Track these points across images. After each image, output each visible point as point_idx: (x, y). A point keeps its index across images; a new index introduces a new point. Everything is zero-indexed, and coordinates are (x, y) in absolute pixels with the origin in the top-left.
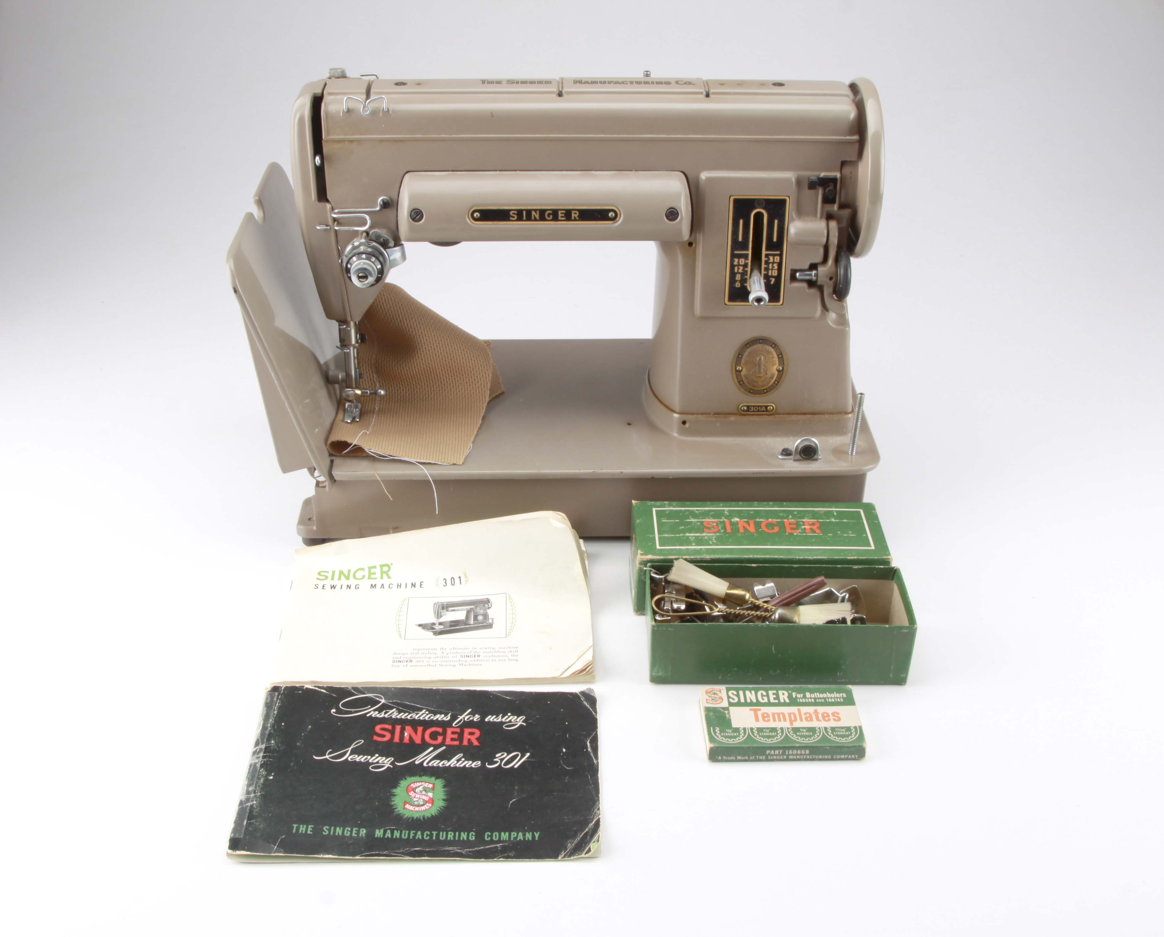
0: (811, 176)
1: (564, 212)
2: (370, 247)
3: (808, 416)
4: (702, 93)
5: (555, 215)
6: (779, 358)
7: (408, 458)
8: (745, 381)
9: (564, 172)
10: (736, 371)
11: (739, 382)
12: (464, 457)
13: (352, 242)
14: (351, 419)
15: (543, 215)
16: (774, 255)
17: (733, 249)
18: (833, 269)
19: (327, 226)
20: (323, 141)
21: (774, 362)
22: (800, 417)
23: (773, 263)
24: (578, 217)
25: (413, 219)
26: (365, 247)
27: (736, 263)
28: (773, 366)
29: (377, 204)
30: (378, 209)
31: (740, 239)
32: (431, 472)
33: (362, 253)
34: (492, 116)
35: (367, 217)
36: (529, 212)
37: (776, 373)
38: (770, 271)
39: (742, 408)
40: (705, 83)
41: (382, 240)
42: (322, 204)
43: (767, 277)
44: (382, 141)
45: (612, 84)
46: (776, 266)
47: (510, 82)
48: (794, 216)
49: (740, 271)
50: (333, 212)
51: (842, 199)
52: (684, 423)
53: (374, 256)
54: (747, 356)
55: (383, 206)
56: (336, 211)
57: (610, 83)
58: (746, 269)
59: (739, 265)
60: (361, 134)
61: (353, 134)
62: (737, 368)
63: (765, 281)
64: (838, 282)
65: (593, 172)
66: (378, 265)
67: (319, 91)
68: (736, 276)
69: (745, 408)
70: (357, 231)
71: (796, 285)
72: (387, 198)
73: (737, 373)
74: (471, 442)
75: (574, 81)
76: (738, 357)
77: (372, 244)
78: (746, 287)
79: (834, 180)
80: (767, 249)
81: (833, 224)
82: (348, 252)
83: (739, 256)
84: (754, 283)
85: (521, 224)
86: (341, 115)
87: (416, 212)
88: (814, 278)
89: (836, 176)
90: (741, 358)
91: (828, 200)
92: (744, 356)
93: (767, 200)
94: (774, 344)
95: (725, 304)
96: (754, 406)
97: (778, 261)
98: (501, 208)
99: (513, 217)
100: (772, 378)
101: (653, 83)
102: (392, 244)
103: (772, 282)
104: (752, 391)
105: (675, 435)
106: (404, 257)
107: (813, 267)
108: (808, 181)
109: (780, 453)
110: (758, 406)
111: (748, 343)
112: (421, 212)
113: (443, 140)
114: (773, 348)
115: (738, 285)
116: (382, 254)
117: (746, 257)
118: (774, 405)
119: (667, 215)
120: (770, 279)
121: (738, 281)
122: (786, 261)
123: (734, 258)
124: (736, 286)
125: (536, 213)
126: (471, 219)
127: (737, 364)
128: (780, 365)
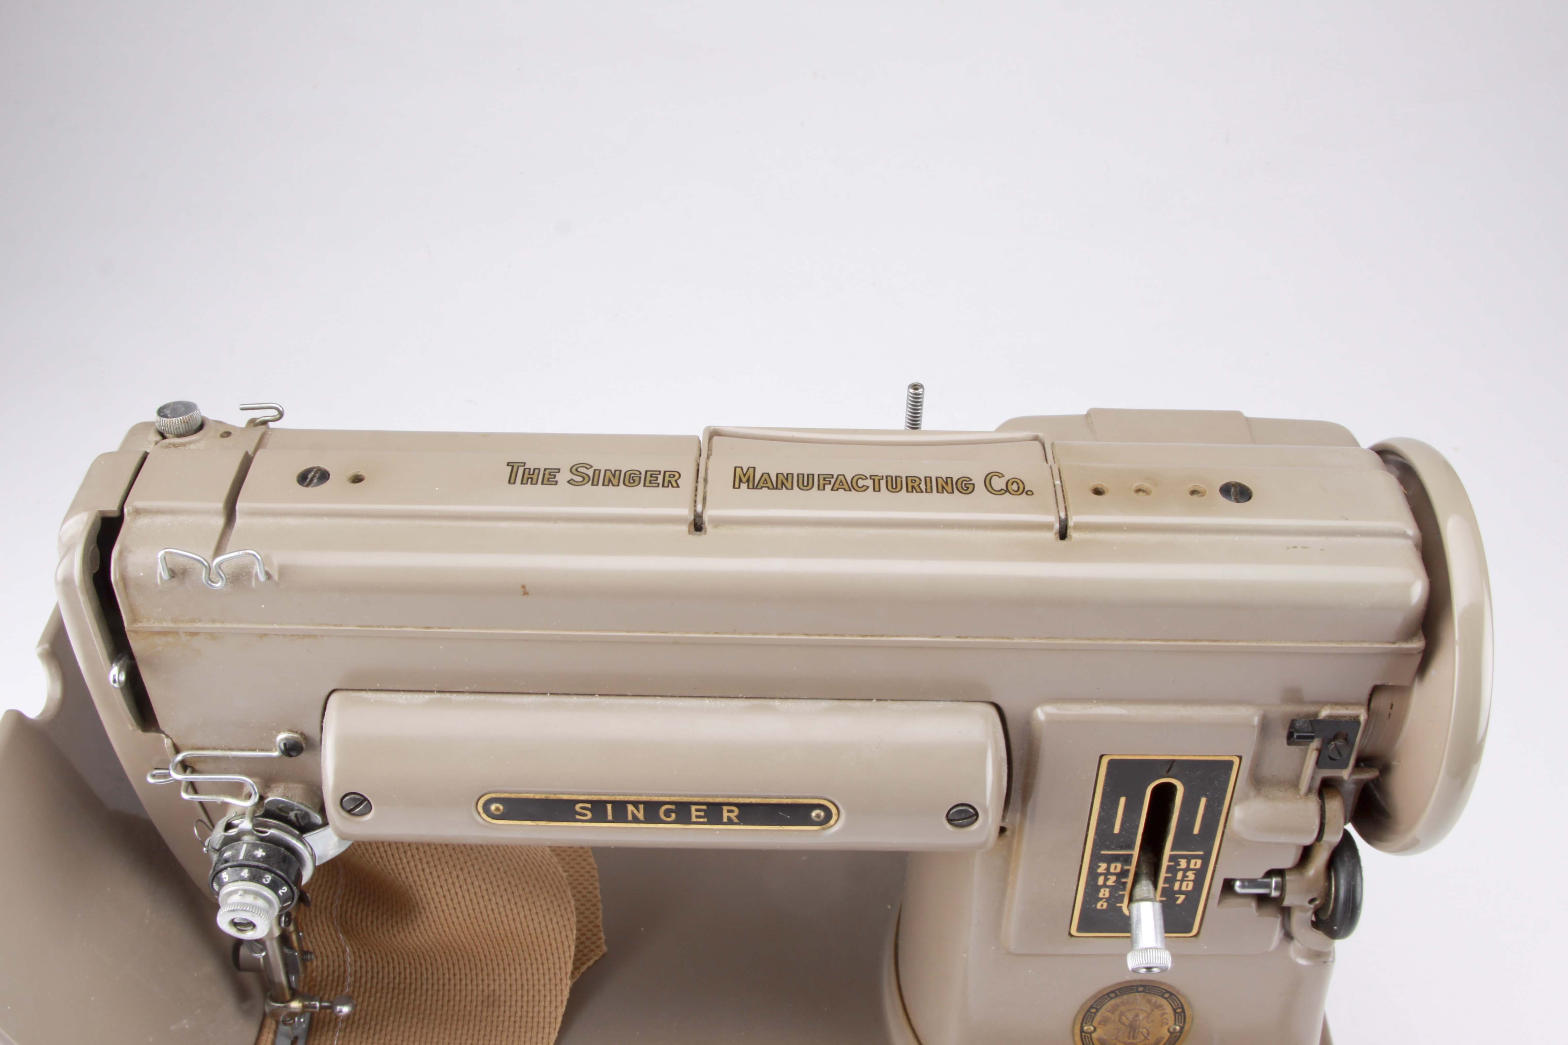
0: (1299, 715)
4: (1050, 527)
5: (681, 812)
6: (1176, 1013)
10: (1082, 1031)
15: (653, 812)
16: (1189, 857)
17: (1096, 847)
18: (1322, 879)
20: (127, 630)
21: (1165, 1022)
23: (1188, 869)
24: (738, 817)
25: (350, 812)
27: (1101, 870)
28: (1162, 1027)
30: (277, 754)
31: (1116, 830)
33: (242, 865)
34: (526, 593)
36: (620, 806)
37: (1168, 1035)
38: (1177, 885)
41: (292, 815)
42: (151, 739)
43: (1168, 896)
44: (263, 635)
46: (1191, 875)
48: (1246, 792)
49: (1110, 883)
51: (1365, 754)
53: (268, 869)
54: (1108, 1011)
55: (287, 751)
56: (185, 754)
57: (822, 483)
58: (1124, 880)
59: (1108, 874)
60: (213, 622)
62: (1085, 1029)
63: (1165, 902)
64: (1331, 908)
68: (1099, 891)
71: (1231, 904)
72: (296, 736)
73: (1083, 1035)
76: (1089, 1011)
77: (268, 833)
78: (1120, 908)
79: (1350, 725)
80: (1176, 847)
81: (1335, 804)
83: (1111, 859)
85: (601, 827)
87: (356, 799)
88: (1275, 894)
89: (1358, 716)
90: (1095, 1013)
91: (1329, 761)
92: (1102, 1012)
93: (1186, 762)
94: (1167, 992)
95: (1070, 935)
97: (1198, 866)
98: (552, 797)
99: (585, 815)
100: (1157, 1043)
102: (316, 820)
103: (1179, 902)
107: (1275, 875)
108: (1290, 724)
111: (1112, 992)
112: (365, 799)
114: (1166, 999)
115: (1102, 905)
117: (1125, 859)
119: (950, 817)
120: (1177, 896)
121: (1104, 900)
122: (1215, 867)
123: (1099, 862)
124: (1099, 906)
125: (638, 809)
126: (484, 816)
127: (1086, 1023)
128: (1177, 1024)
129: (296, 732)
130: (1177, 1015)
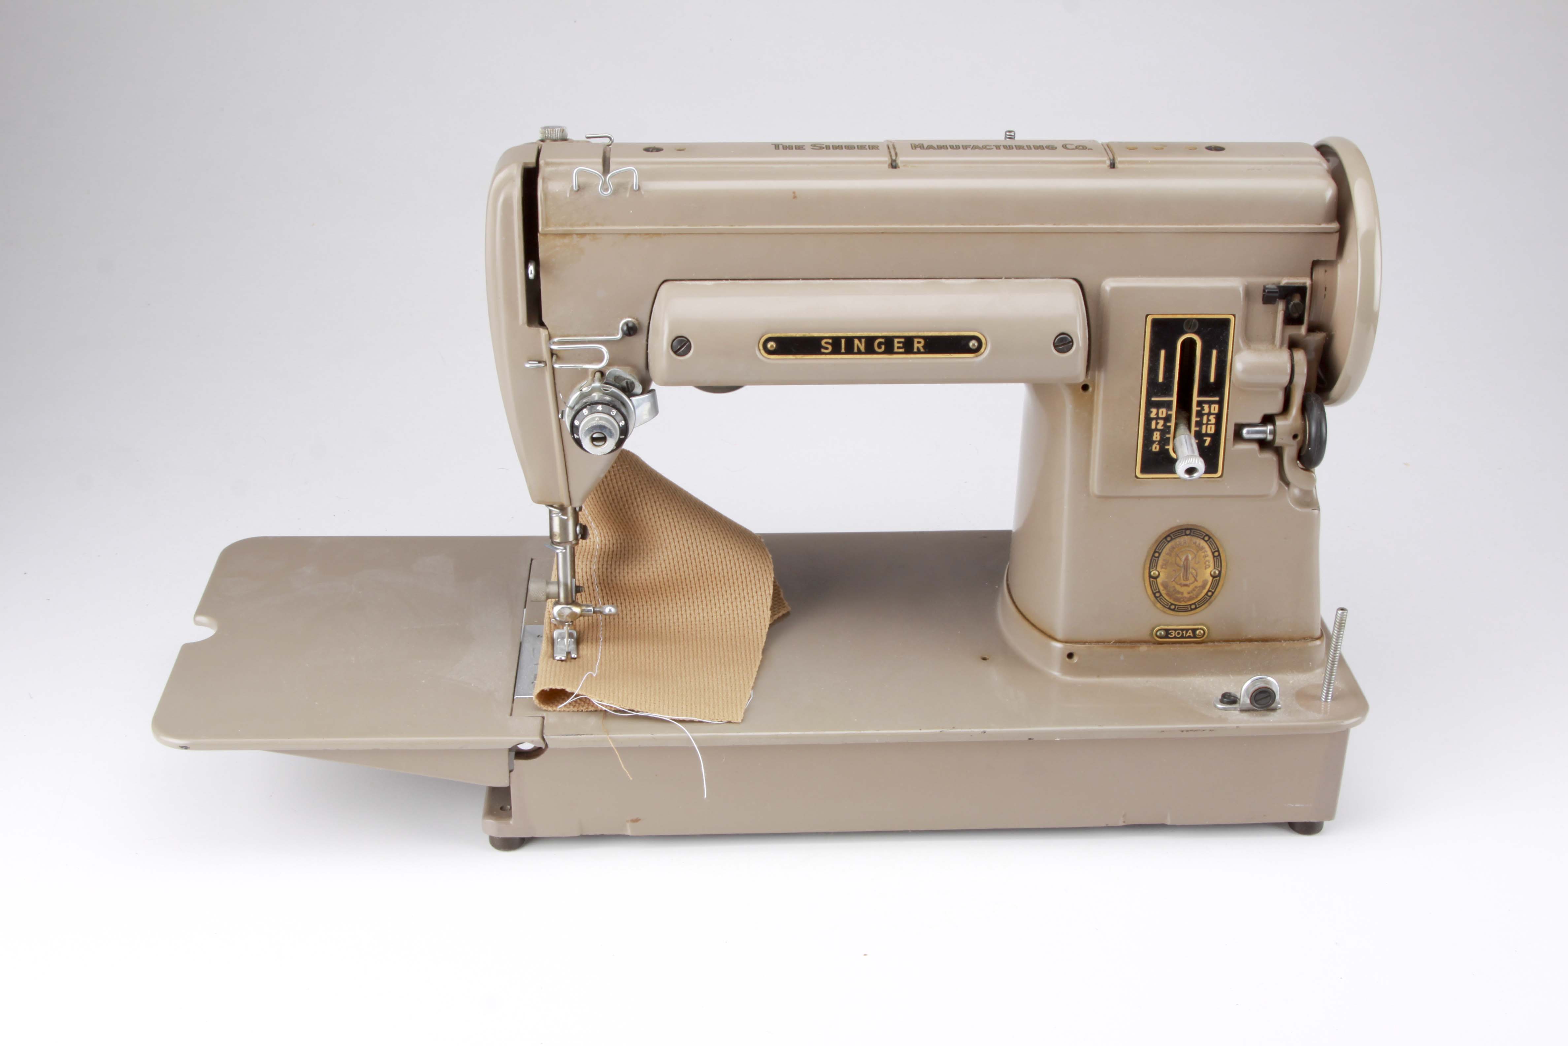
0: (1268, 284)
1: (902, 340)
2: (607, 394)
3: (1256, 643)
4: (1104, 162)
5: (888, 345)
6: (1214, 556)
7: (659, 713)
8: (1163, 592)
9: (900, 281)
10: (1150, 577)
11: (1154, 594)
12: (743, 711)
13: (579, 386)
14: (566, 655)
15: (870, 345)
16: (1210, 403)
17: (1149, 395)
18: (1299, 422)
19: (540, 362)
20: (539, 234)
21: (1207, 563)
22: (1244, 646)
23: (1209, 414)
24: (923, 347)
25: (676, 352)
26: (601, 394)
27: (1153, 415)
28: (1206, 568)
29: (618, 330)
30: (620, 336)
31: (1161, 380)
32: (696, 735)
33: (597, 403)
34: (795, 197)
35: (604, 349)
36: (850, 341)
37: (1211, 578)
38: (1204, 427)
39: (1158, 633)
40: (1107, 148)
41: (624, 384)
42: (534, 330)
43: (1199, 436)
44: (628, 234)
45: (969, 149)
46: (1213, 419)
47: (818, 147)
48: (1241, 344)
49: (1160, 427)
50: (551, 342)
51: (1312, 319)
52: (1070, 656)
53: (614, 407)
54: (1167, 554)
55: (627, 332)
56: (556, 340)
57: (965, 147)
58: (1168, 424)
59: (1158, 418)
60: (597, 224)
61: (584, 225)
62: (1152, 573)
63: (1197, 441)
64: (1307, 442)
65: (944, 281)
66: (621, 422)
67: (531, 160)
68: (1153, 435)
69: (1163, 633)
70: (586, 370)
71: (1242, 446)
72: (633, 320)
73: (1151, 579)
74: (751, 688)
75: (911, 145)
76: (1153, 556)
77: (610, 390)
78: (1168, 450)
79: (1301, 290)
80: (1200, 394)
81: (1300, 356)
82: (572, 403)
83: (1159, 405)
84: (1182, 444)
85: (837, 359)
86: (568, 196)
87: (681, 341)
88: (1270, 437)
89: (1305, 283)
90: (1158, 557)
91: (1292, 319)
92: (1162, 555)
93: (1201, 321)
94: (1207, 535)
95: (1137, 477)
96: (1175, 630)
97: (1216, 411)
98: (808, 335)
99: (827, 348)
100: (1204, 587)
101: (1019, 147)
102: (638, 389)
103: (1207, 444)
104: (1173, 607)
105: (1056, 673)
106: (655, 410)
107: (1268, 419)
108: (1264, 291)
109: (1218, 700)
110: (1182, 630)
111: (1168, 536)
112: (688, 341)
113: (720, 233)
114: (1206, 541)
115: (1155, 448)
116: (624, 404)
117: (1168, 405)
118: (1205, 628)
119: (1055, 345)
120: (1205, 438)
121: (1157, 443)
122: (1227, 412)
123: (1151, 408)
124: (1154, 450)
125: (861, 342)
126: (763, 352)
127: (1152, 568)
128: (1216, 568)
129: (634, 318)
130: (1215, 558)
